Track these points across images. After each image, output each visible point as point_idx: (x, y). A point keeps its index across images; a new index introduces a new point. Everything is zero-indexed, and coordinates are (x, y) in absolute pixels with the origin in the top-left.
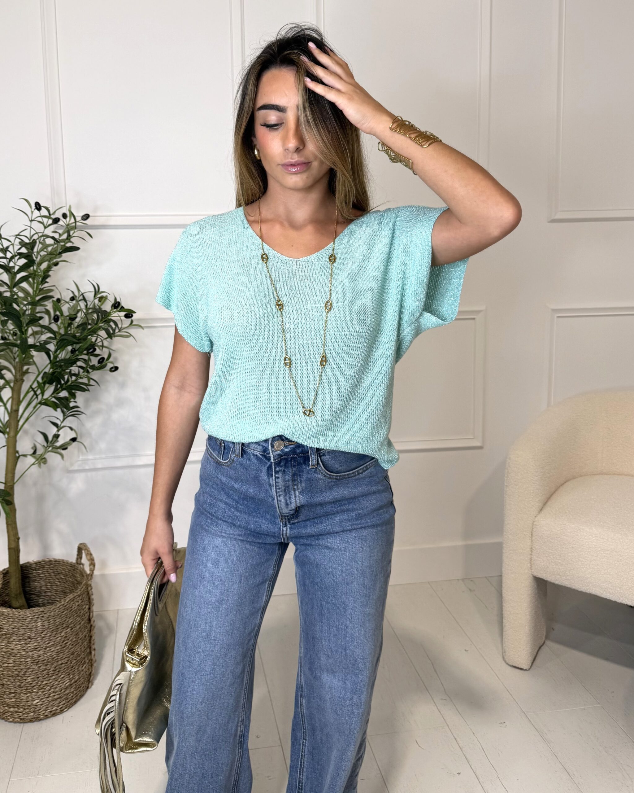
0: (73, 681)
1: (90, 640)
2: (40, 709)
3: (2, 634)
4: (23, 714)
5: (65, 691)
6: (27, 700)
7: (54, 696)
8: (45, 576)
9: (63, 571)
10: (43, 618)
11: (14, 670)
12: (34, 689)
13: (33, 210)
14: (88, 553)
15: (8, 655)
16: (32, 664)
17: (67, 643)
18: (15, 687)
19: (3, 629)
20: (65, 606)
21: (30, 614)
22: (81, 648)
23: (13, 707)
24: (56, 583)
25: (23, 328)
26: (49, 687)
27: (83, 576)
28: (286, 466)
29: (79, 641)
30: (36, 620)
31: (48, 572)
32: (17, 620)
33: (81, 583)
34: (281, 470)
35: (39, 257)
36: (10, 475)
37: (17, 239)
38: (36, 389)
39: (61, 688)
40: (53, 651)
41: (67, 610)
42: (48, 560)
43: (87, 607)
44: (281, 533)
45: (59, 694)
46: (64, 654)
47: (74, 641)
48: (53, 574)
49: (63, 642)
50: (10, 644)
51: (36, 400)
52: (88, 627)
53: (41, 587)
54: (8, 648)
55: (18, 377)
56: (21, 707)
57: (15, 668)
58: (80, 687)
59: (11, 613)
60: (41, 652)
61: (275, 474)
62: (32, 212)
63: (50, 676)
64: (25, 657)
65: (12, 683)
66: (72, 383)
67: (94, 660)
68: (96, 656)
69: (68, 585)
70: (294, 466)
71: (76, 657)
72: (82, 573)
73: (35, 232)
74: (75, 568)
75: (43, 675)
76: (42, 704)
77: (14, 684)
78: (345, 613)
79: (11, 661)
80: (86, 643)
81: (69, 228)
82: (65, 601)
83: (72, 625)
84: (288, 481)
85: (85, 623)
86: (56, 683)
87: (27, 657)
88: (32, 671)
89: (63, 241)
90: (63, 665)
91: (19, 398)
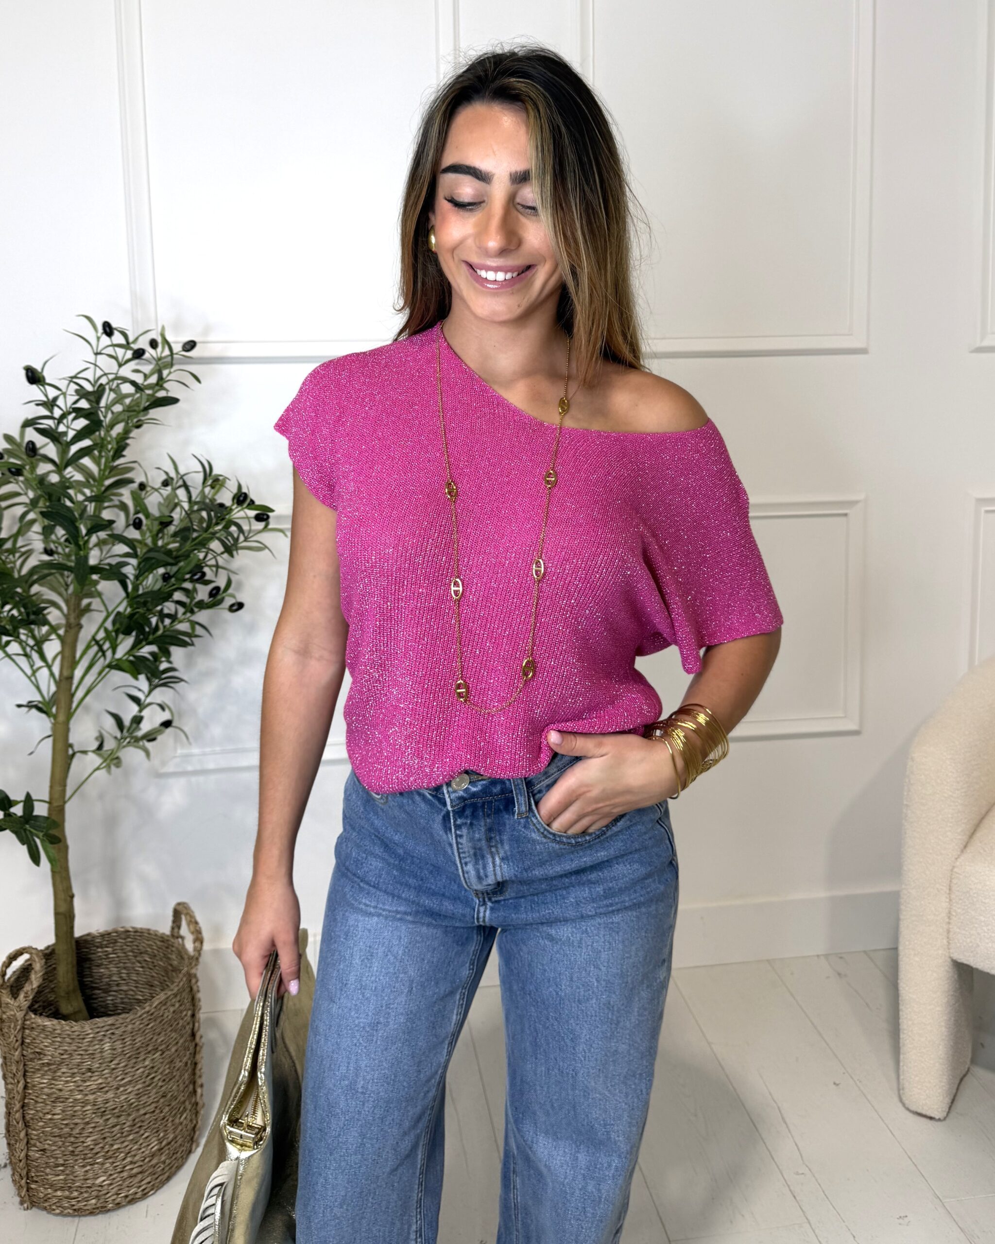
0: (164, 1143)
1: (194, 1069)
2: (108, 1193)
3: (43, 1064)
4: (79, 1201)
5: (150, 1161)
6: (86, 1177)
7: (132, 1169)
8: (118, 957)
9: (149, 949)
10: (113, 1037)
11: (63, 1126)
12: (98, 1158)
13: (99, 335)
14: (191, 921)
15: (52, 1100)
16: (94, 1116)
17: (153, 1078)
18: (65, 1155)
19: (45, 1055)
20: (152, 1014)
21: (91, 1029)
22: (178, 1086)
23: (62, 1189)
24: (137, 969)
25: (80, 539)
26: (122, 1155)
27: (182, 958)
28: (474, 816)
29: (175, 1074)
30: (101, 1040)
31: (122, 950)
32: (68, 1040)
33: (180, 971)
34: (466, 823)
35: (110, 416)
36: (58, 788)
37: (72, 384)
38: (101, 642)
39: (144, 1154)
40: (130, 1093)
41: (155, 1020)
42: (122, 930)
43: (190, 1013)
44: (476, 916)
45: (141, 1166)
46: (149, 1097)
47: (166, 1075)
48: (131, 954)
49: (147, 1076)
50: (56, 1080)
51: (102, 659)
52: (191, 1048)
53: (110, 976)
54: (52, 1088)
55: (72, 620)
56: (75, 1189)
57: (65, 1122)
58: (177, 1153)
59: (58, 1027)
60: (110, 1095)
61: (456, 830)
62: (98, 338)
63: (124, 1135)
64: (83, 1102)
65: (60, 1147)
66: (164, 631)
67: (201, 1103)
68: (204, 1098)
69: (157, 974)
70: (489, 816)
71: (171, 1100)
72: (181, 953)
73: (102, 373)
74: (169, 945)
75: (114, 1134)
76: (111, 1184)
77: (63, 1149)
78: (574, 1049)
79: (58, 1110)
80: (186, 1076)
81: (161, 365)
82: (151, 1006)
83: (163, 1046)
84: (480, 840)
85: (185, 1042)
86: (136, 1147)
87: (85, 1103)
88: (95, 1127)
89: (150, 387)
90: (147, 1116)
91: (74, 657)
